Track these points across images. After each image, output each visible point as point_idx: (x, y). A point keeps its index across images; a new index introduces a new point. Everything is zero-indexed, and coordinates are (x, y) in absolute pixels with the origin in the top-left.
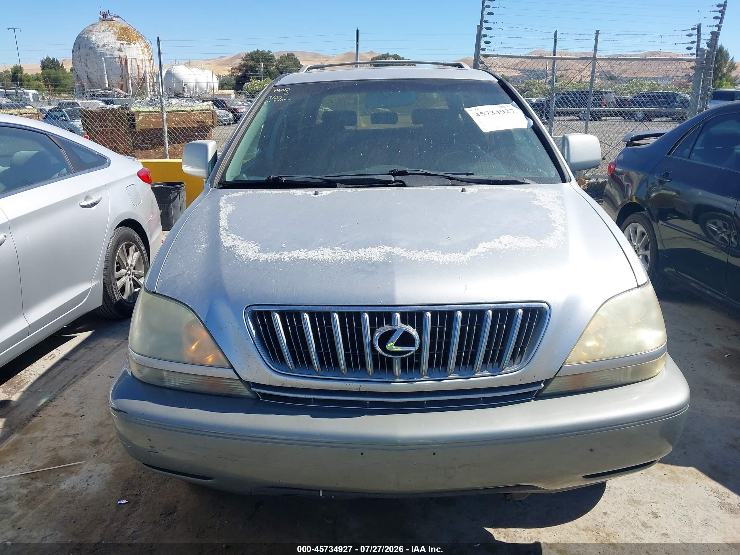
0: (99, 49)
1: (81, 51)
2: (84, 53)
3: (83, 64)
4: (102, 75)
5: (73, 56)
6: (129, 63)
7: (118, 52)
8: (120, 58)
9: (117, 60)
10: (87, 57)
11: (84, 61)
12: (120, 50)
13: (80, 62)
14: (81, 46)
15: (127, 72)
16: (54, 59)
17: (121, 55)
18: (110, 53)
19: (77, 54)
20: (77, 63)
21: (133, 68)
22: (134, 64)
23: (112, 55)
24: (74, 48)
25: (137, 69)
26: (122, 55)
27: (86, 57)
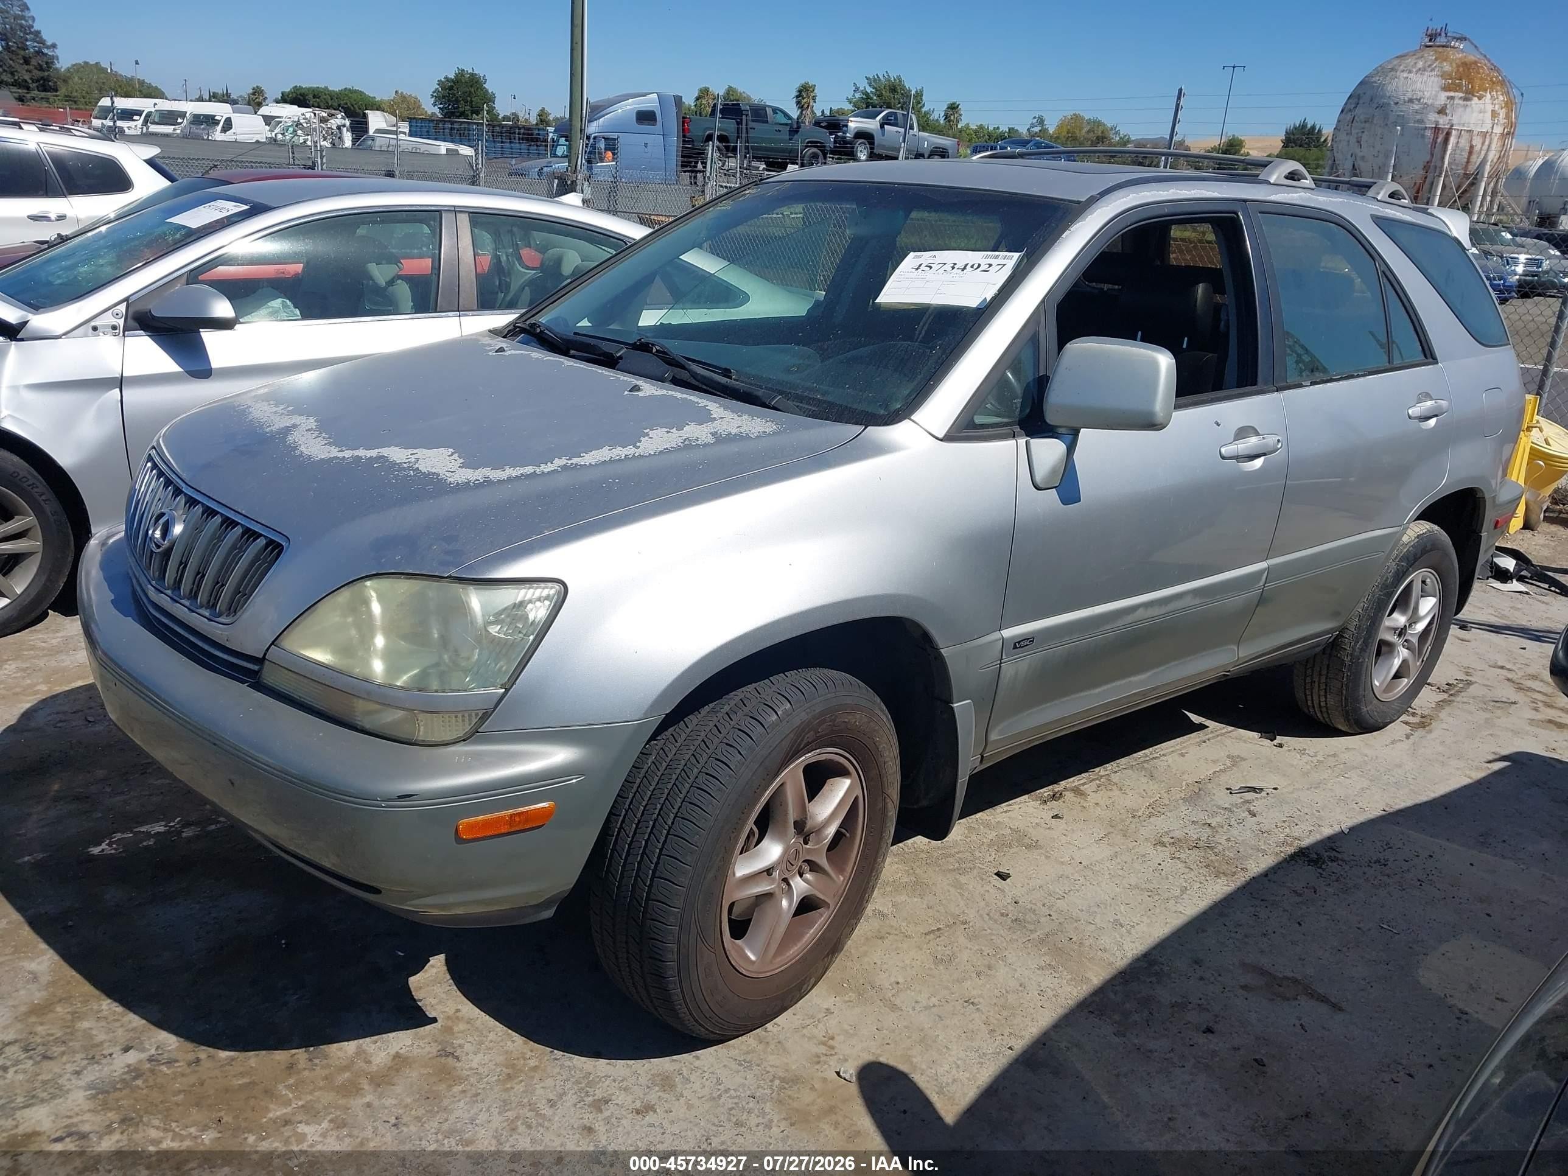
0: (1395, 108)
1: (1358, 111)
2: (1362, 117)
3: (1353, 140)
4: (1384, 165)
5: (1339, 121)
6: (1452, 140)
7: (1437, 116)
8: (1437, 130)
9: (1428, 133)
10: (1367, 125)
11: (1357, 133)
12: (1442, 111)
13: (1349, 134)
14: (1361, 101)
15: (1443, 158)
16: (1313, 127)
17: (1441, 121)
18: (1418, 117)
19: (1349, 117)
20: (1343, 136)
21: (1458, 152)
22: (1464, 143)
23: (1421, 121)
24: (1346, 104)
25: (1465, 154)
26: (1443, 122)
27: (1363, 125)
